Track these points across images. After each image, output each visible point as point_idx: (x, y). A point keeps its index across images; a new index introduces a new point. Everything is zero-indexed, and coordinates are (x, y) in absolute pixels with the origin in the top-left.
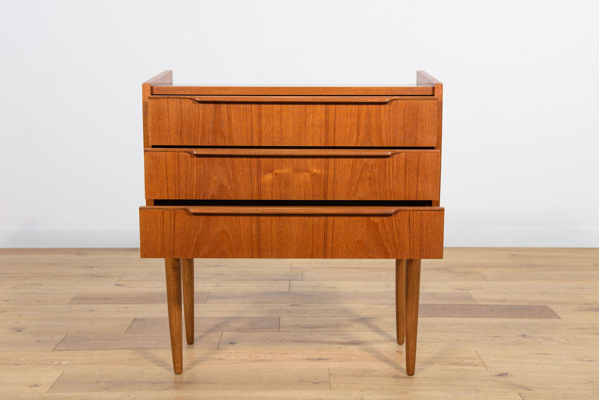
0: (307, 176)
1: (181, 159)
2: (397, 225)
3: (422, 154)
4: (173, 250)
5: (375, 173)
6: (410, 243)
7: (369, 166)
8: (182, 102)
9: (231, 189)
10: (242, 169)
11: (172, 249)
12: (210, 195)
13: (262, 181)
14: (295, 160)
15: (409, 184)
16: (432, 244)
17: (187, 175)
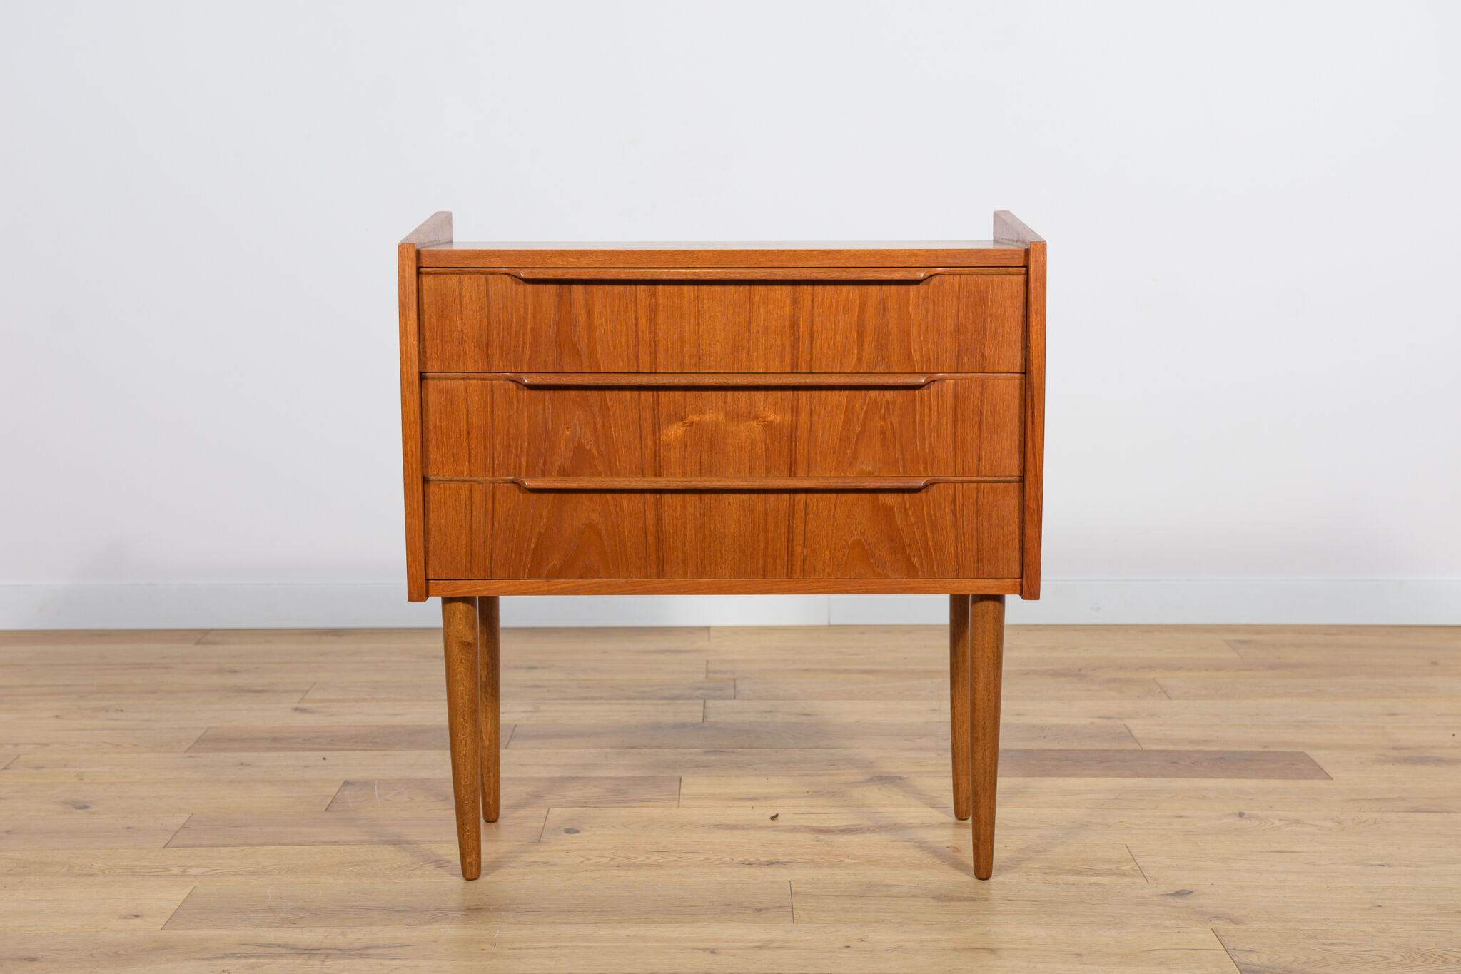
0: (754, 428)
1: (497, 394)
2: (932, 510)
3: (988, 383)
4: (491, 563)
5: (893, 421)
6: (957, 547)
7: (881, 407)
8: (490, 282)
9: (601, 455)
10: (622, 414)
11: (488, 561)
12: (557, 468)
13: (664, 438)
14: (730, 394)
15: (963, 443)
16: (1000, 549)
17: (509, 428)
